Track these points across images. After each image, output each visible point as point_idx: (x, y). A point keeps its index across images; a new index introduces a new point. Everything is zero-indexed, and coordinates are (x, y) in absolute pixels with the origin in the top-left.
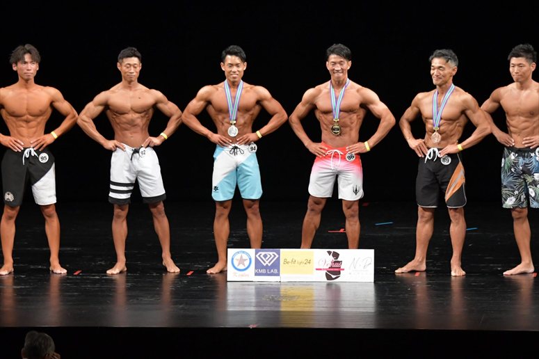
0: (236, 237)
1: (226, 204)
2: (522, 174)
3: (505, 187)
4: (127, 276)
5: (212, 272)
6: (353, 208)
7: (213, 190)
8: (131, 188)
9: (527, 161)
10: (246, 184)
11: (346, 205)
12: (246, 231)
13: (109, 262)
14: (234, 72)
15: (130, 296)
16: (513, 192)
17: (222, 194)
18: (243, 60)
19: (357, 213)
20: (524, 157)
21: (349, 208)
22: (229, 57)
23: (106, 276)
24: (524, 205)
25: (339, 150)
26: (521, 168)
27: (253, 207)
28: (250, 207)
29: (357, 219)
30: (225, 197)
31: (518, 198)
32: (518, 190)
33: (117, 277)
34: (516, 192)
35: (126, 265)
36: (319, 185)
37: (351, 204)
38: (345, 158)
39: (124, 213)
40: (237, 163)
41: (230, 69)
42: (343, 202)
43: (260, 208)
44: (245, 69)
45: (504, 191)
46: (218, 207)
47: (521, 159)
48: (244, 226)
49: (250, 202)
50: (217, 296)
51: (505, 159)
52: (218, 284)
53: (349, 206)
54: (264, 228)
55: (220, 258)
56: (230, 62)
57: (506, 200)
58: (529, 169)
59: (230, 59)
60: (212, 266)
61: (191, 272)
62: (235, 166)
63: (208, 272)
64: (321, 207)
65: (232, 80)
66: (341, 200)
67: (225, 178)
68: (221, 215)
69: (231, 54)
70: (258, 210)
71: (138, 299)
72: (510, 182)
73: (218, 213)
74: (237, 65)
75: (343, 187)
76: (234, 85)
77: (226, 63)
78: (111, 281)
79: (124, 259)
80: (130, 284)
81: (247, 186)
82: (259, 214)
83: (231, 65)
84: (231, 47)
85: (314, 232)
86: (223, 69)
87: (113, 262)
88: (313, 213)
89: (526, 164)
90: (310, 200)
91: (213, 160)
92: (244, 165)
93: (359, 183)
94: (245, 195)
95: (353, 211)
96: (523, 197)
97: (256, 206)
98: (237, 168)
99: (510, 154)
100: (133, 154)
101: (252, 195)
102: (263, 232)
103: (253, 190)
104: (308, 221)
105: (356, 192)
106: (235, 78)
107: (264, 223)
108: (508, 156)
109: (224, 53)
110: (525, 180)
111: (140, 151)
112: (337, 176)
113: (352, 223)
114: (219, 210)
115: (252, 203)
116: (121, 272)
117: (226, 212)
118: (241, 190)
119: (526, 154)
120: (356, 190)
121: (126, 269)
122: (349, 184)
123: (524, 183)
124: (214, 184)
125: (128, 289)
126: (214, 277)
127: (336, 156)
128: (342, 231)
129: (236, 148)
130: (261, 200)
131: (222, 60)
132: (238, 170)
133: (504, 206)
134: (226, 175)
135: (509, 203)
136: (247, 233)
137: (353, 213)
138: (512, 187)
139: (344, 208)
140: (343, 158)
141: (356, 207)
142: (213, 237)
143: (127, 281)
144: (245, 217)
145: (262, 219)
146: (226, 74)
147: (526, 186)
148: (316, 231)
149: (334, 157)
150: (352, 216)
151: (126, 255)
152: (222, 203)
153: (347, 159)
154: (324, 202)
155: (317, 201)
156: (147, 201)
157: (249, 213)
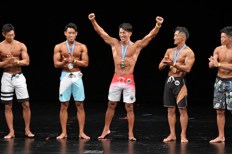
0: (72, 120)
1: (66, 103)
2: (224, 92)
3: (215, 98)
4: (15, 139)
5: (59, 138)
6: (130, 107)
7: (60, 96)
8: (12, 94)
9: (227, 85)
10: (77, 93)
11: (127, 106)
12: (77, 117)
13: (5, 132)
14: (72, 36)
15: (16, 150)
16: (219, 101)
17: (64, 98)
18: (76, 30)
19: (133, 109)
20: (226, 83)
21: (128, 107)
22: (69, 29)
23: (4, 139)
24: (224, 108)
25: (123, 77)
26: (224, 88)
27: (81, 105)
28: (79, 105)
29: (132, 112)
30: (66, 100)
31: (221, 104)
32: (222, 100)
33: (10, 140)
34: (221, 101)
35: (15, 134)
36: (114, 95)
37: (129, 105)
38: (126, 82)
39: (11, 107)
40: (72, 82)
41: (70, 35)
42: (126, 104)
43: (84, 106)
44: (77, 35)
45: (215, 100)
46: (62, 105)
47: (224, 84)
48: (76, 115)
49: (79, 102)
50: (61, 150)
51: (216, 83)
52: (61, 144)
53: (128, 106)
54: (86, 116)
55: (63, 131)
56: (69, 31)
57: (215, 105)
58: (228, 89)
59: (69, 30)
60: (59, 135)
61: (48, 138)
62: (71, 84)
63: (57, 138)
64: (115, 106)
65: (70, 40)
66: (125, 103)
67: (66, 90)
68: (64, 109)
69: (70, 27)
70: (83, 107)
71: (20, 152)
72: (218, 96)
73: (62, 108)
74: (73, 33)
75: (126, 96)
76: (71, 43)
77: (67, 32)
78: (6, 142)
79: (14, 131)
80: (16, 144)
81: (77, 94)
82: (83, 109)
83: (70, 33)
84: (70, 24)
85: (111, 119)
86: (66, 35)
87: (7, 132)
88: (111, 109)
89: (226, 86)
90: (109, 103)
91: (59, 81)
92: (76, 83)
93: (134, 94)
94: (76, 99)
95: (130, 108)
96: (224, 103)
97: (82, 105)
98: (72, 85)
99: (219, 81)
100: (12, 77)
101: (79, 99)
102: (85, 118)
103: (80, 97)
104: (108, 113)
105: (132, 99)
106: (72, 39)
107: (86, 114)
108: (218, 82)
109: (66, 26)
110: (225, 94)
111: (16, 76)
112: (122, 91)
113: (130, 114)
114: (62, 107)
115: (80, 103)
116: (12, 138)
117: (66, 108)
118: (74, 96)
119: (227, 81)
120: (132, 98)
121: (14, 136)
122: (129, 95)
123: (224, 97)
124: (60, 93)
125: (15, 146)
126: (60, 141)
127: (121, 80)
128: (126, 118)
129: (72, 74)
130: (85, 102)
131: (65, 30)
132: (73, 86)
133: (214, 108)
134: (66, 89)
135: (217, 106)
136: (77, 118)
137: (130, 109)
138: (218, 98)
139: (126, 107)
140: (125, 82)
141: (132, 106)
142: (59, 120)
143: (15, 142)
144: (76, 110)
145: (85, 111)
146: (67, 37)
147: (226, 98)
148: (112, 118)
149: (121, 81)
150: (130, 111)
151: (14, 129)
152: (64, 103)
153: (127, 82)
154: (116, 104)
155: (113, 103)
156: (20, 101)
157: (78, 108)
